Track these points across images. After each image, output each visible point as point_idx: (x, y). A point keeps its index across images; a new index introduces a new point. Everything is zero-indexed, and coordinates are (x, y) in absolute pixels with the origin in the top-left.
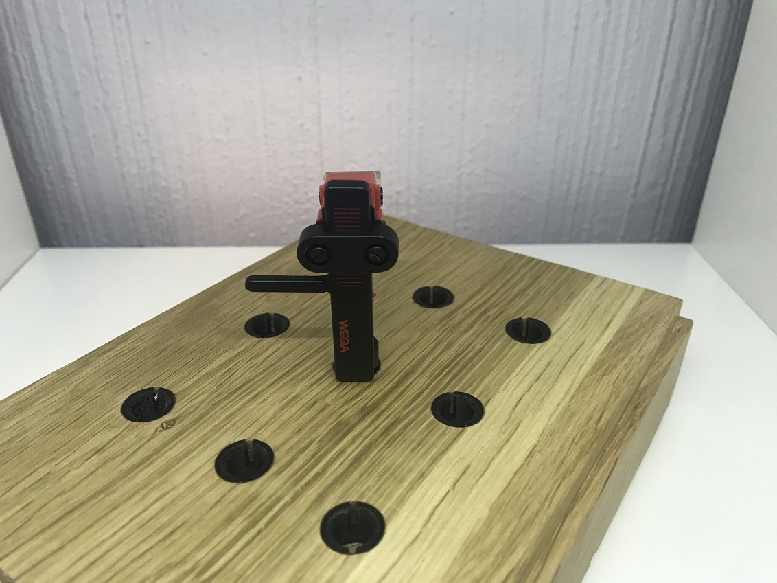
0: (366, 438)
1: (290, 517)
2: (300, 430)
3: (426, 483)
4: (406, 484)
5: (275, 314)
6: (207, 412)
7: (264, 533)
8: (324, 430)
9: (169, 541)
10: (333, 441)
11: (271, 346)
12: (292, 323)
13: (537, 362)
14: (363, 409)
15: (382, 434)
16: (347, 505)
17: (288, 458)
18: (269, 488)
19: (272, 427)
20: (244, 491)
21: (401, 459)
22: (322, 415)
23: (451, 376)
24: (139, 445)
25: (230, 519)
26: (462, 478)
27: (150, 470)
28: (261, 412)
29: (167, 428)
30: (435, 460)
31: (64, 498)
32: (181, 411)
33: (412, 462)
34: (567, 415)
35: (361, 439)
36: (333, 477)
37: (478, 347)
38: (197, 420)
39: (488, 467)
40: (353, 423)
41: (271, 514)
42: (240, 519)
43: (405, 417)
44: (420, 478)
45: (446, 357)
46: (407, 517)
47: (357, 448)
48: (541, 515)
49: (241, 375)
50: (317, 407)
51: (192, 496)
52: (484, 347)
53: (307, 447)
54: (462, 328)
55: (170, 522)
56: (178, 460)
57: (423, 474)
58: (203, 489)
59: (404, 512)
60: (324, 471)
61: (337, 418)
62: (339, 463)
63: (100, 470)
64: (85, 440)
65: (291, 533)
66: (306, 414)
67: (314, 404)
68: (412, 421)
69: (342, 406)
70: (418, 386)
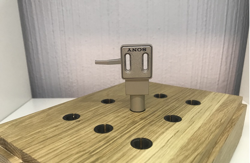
0: (143, 124)
1: (120, 141)
2: (121, 123)
3: (165, 134)
4: (158, 134)
5: (110, 99)
6: (90, 119)
7: (111, 144)
8: (128, 123)
9: (80, 146)
10: (132, 125)
11: (109, 106)
12: (116, 101)
13: (197, 109)
14: (141, 118)
15: (148, 124)
16: (139, 138)
17: (118, 128)
18: (112, 135)
19: (112, 122)
20: (104, 135)
21: (155, 129)
22: (128, 119)
23: (169, 112)
24: (68, 125)
25: (100, 141)
26: (177, 133)
27: (73, 131)
28: (108, 119)
29: (78, 122)
30: (167, 129)
31: (45, 136)
32: (82, 119)
33: (160, 130)
34: (210, 120)
36: (133, 132)
37: (177, 106)
38: (88, 120)
39: (185, 131)
40: (138, 121)
41: (113, 140)
42: (104, 141)
43: (155, 120)
45: (167, 108)
46: (160, 142)
47: (140, 126)
48: (206, 142)
49: (101, 111)
51: (87, 136)
52: (179, 106)
53: (124, 126)
54: (171, 102)
55: (80, 142)
56: (81, 129)
58: (90, 135)
59: (158, 140)
60: (130, 131)
61: (133, 120)
62: (135, 129)
63: (57, 131)
64: (51, 124)
65: (120, 145)
66: (123, 119)
67: (125, 117)
68: (158, 121)
69: (134, 118)
70: (158, 114)
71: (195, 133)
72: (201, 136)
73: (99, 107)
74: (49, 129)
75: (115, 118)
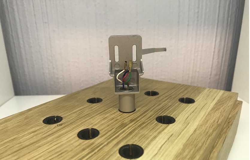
0: (133, 127)
1: (107, 149)
2: (108, 126)
3: (157, 139)
4: (150, 139)
5: (97, 98)
6: (74, 122)
7: (96, 154)
8: (117, 125)
9: (60, 156)
10: (121, 128)
11: (96, 106)
12: (103, 100)
13: (192, 108)
14: (131, 120)
15: (139, 126)
16: (128, 145)
17: (105, 133)
18: (98, 141)
19: (98, 125)
20: (88, 142)
21: (147, 132)
22: (116, 122)
24: (49, 130)
25: (84, 150)
26: (171, 138)
27: (53, 137)
28: (94, 121)
29: (59, 126)
30: (160, 133)
31: (20, 144)
32: (64, 122)
33: (151, 133)
34: (206, 121)
35: (131, 128)
36: (122, 138)
37: (170, 105)
38: (71, 124)
39: (180, 134)
40: (127, 124)
41: (99, 148)
42: (88, 150)
43: (147, 122)
44: (155, 138)
45: (159, 107)
46: (152, 148)
47: (130, 130)
48: (203, 147)
49: (86, 112)
50: (114, 120)
51: (69, 144)
52: (172, 105)
53: (112, 130)
54: (164, 100)
55: (60, 151)
56: (63, 134)
57: (156, 136)
58: (73, 142)
59: (150, 147)
60: (118, 136)
61: (121, 123)
63: (34, 137)
64: (29, 129)
65: (107, 154)
66: (110, 122)
67: (113, 119)
68: (149, 123)
69: (123, 119)
70: (150, 114)
71: (191, 138)
72: (198, 141)
73: (84, 108)
74: (25, 136)
75: (102, 120)
